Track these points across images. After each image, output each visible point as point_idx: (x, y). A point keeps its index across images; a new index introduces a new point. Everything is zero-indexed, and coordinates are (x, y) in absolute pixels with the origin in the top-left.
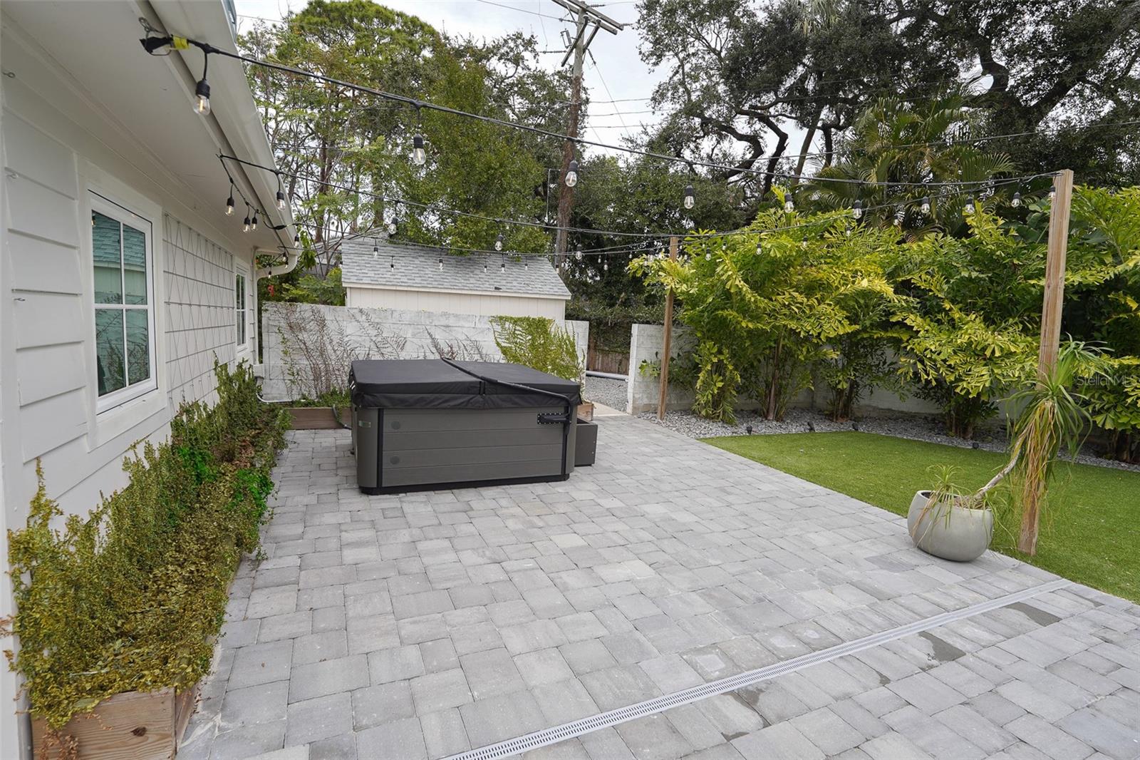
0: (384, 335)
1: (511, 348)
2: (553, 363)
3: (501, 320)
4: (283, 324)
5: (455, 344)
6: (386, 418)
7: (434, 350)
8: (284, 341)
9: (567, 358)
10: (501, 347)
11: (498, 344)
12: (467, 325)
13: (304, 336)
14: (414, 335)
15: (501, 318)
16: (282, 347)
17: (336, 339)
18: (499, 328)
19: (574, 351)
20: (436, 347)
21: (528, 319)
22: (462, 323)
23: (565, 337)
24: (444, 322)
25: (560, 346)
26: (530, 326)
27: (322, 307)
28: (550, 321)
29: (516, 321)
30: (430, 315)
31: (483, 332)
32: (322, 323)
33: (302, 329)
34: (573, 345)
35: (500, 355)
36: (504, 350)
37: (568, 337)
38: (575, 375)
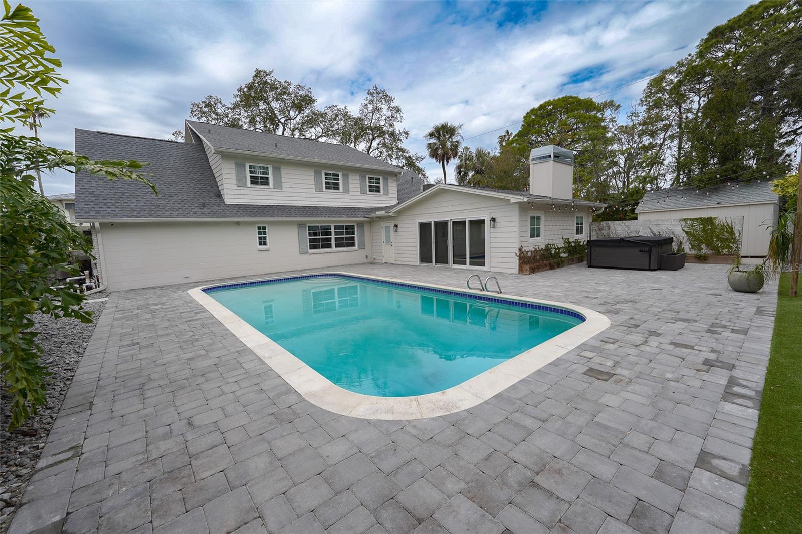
0: (631, 230)
1: (691, 232)
2: (717, 237)
3: (685, 220)
4: (597, 229)
5: (661, 231)
6: (592, 249)
7: (651, 234)
8: (597, 234)
9: (727, 235)
10: (685, 232)
11: (683, 230)
12: (667, 223)
13: (603, 232)
14: (643, 229)
15: (685, 219)
16: (596, 236)
17: (614, 232)
18: (684, 224)
19: (732, 231)
20: (652, 233)
21: (701, 218)
22: (664, 223)
23: (725, 225)
24: (656, 223)
25: (723, 229)
26: (702, 221)
27: (609, 222)
28: (715, 218)
29: (693, 220)
30: (649, 221)
31: (675, 226)
32: (609, 227)
33: (603, 230)
34: (731, 228)
35: (684, 235)
36: (687, 233)
37: (728, 225)
38: (734, 243)
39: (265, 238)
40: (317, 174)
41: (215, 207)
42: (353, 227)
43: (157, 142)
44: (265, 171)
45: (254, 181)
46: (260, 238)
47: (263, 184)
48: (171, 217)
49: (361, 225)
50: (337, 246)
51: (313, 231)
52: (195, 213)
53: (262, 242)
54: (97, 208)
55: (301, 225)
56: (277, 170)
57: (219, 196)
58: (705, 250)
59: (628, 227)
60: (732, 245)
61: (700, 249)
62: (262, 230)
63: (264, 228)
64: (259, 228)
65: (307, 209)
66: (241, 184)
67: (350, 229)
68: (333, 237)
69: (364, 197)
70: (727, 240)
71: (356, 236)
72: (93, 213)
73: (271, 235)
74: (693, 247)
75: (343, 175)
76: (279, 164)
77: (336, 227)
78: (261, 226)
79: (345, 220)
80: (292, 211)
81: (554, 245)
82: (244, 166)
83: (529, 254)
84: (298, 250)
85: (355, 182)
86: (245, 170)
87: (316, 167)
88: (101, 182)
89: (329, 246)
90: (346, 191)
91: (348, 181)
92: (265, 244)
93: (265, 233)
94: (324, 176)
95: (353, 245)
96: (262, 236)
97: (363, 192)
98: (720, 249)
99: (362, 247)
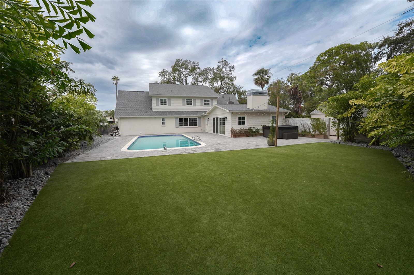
2: (321, 127)
9: (324, 126)
11: (311, 123)
13: (287, 123)
17: (290, 123)
18: (311, 120)
20: (301, 124)
21: (316, 118)
25: (322, 123)
26: (316, 120)
27: (289, 119)
28: (320, 118)
29: (314, 119)
31: (308, 121)
34: (325, 123)
35: (311, 125)
36: (312, 124)
37: (324, 122)
38: (326, 130)
39: (164, 122)
40: (184, 100)
41: (149, 112)
42: (196, 119)
43: (138, 92)
44: (165, 100)
45: (162, 104)
46: (163, 122)
47: (164, 104)
48: (136, 116)
49: (200, 118)
50: (190, 125)
51: (181, 120)
52: (143, 115)
53: (163, 123)
54: (119, 113)
55: (176, 118)
56: (169, 99)
57: (151, 109)
58: (317, 133)
59: (294, 121)
60: (325, 130)
61: (315, 132)
62: (163, 120)
63: (164, 119)
64: (162, 119)
65: (179, 112)
66: (157, 105)
67: (195, 120)
68: (188, 122)
69: (202, 107)
70: (324, 128)
71: (198, 122)
72: (118, 115)
73: (166, 121)
74: (313, 131)
75: (193, 100)
76: (170, 98)
77: (189, 119)
78: (163, 118)
79: (193, 116)
80: (174, 113)
81: (255, 128)
82: (158, 99)
83: (238, 131)
84: (175, 126)
85: (198, 102)
86: (159, 100)
87: (183, 98)
88: (122, 106)
89: (187, 125)
90: (195, 105)
91: (196, 102)
92: (164, 124)
93: (164, 121)
94: (186, 101)
95: (196, 125)
96: (163, 121)
97: (202, 106)
98: (322, 132)
99: (200, 126)
